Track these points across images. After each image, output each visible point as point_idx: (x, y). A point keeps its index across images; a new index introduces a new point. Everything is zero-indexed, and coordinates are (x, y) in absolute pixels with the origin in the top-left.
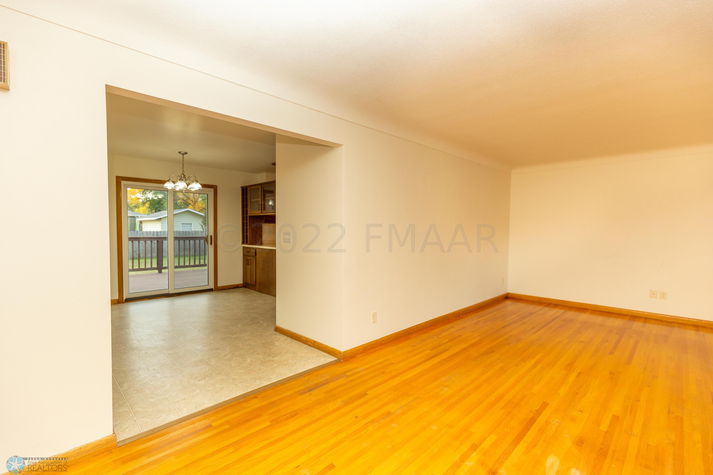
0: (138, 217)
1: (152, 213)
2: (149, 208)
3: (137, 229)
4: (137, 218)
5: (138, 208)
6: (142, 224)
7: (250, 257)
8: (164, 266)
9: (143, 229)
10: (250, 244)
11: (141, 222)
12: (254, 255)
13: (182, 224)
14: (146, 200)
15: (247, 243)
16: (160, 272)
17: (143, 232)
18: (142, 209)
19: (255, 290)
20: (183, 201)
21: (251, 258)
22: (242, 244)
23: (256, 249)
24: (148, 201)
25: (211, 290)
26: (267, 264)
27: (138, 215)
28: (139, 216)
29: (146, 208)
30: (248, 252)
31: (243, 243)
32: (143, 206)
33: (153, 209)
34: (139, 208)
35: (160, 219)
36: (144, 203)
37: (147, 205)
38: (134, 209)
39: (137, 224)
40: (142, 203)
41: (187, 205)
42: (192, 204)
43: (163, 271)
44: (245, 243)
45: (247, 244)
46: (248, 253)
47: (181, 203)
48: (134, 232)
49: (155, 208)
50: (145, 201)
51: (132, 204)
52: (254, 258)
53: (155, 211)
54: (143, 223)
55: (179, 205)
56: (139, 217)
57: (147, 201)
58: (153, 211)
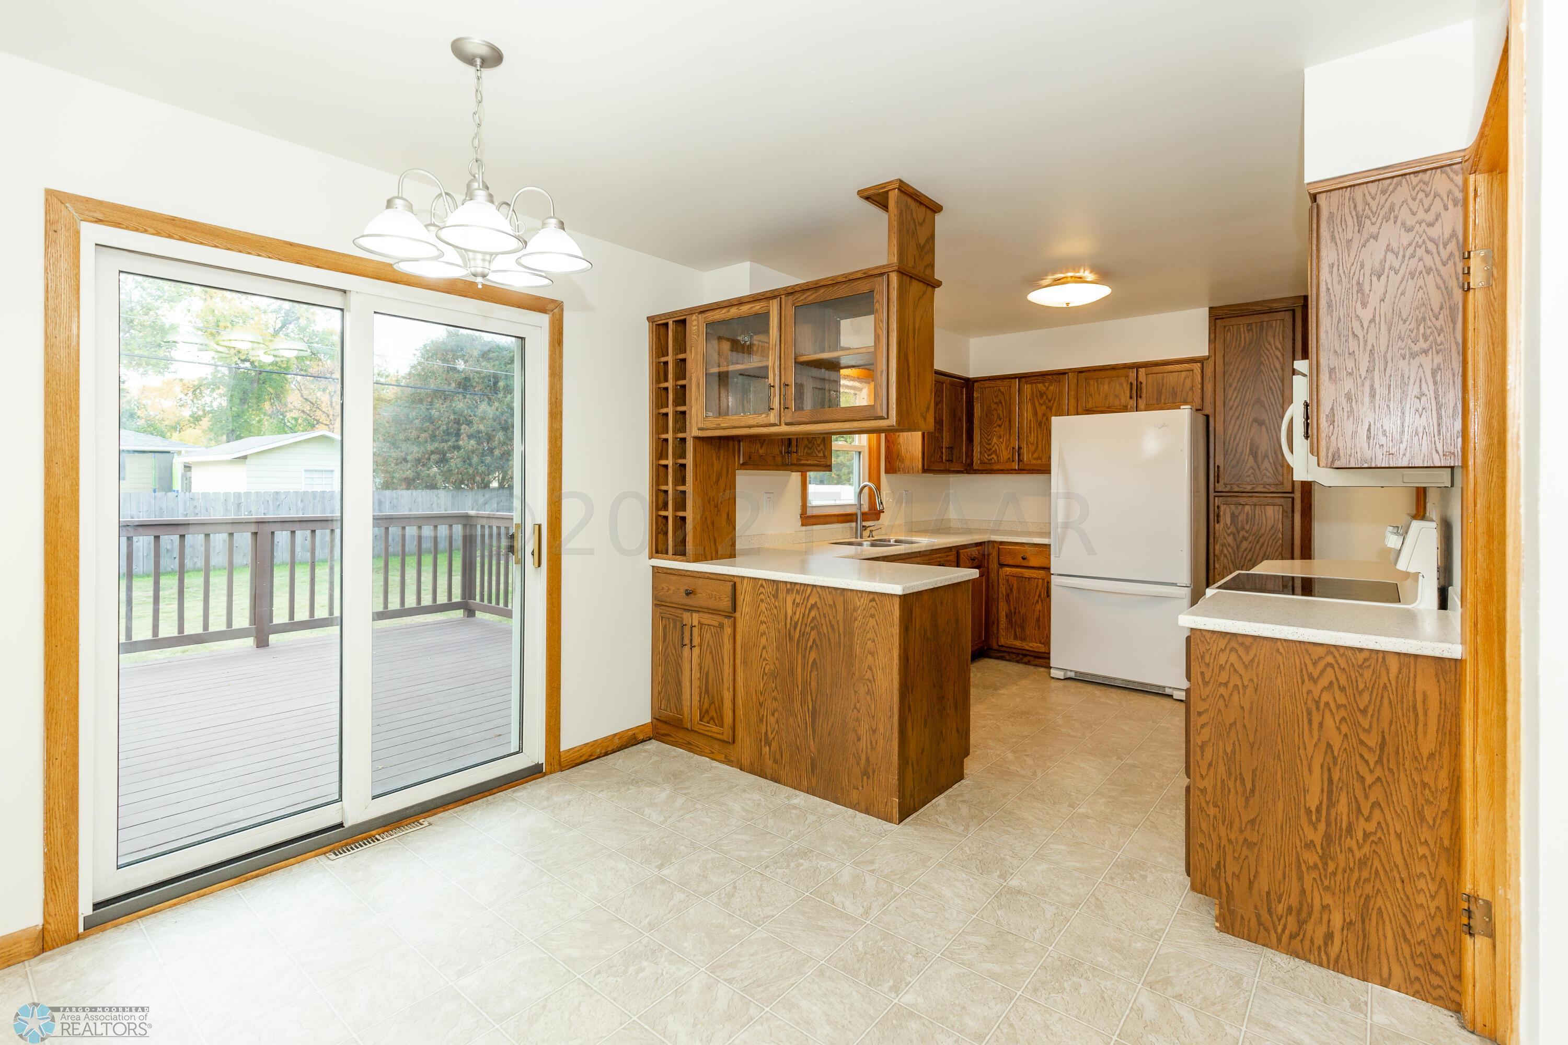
0: (179, 453)
1: (218, 442)
2: (211, 430)
3: (177, 485)
4: (176, 456)
5: (180, 432)
6: (190, 471)
7: (701, 614)
8: (276, 621)
9: (193, 486)
10: (696, 560)
11: (187, 467)
12: (730, 610)
13: (306, 471)
14: (204, 410)
15: (681, 552)
16: (262, 643)
17: (193, 493)
18: (190, 433)
19: (728, 761)
20: (302, 414)
21: (703, 621)
22: (651, 557)
23: (736, 580)
24: (209, 412)
25: (533, 773)
26: (813, 655)
27: (179, 449)
28: (183, 450)
29: (200, 431)
30: (688, 593)
31: (658, 550)
32: (193, 426)
33: (222, 435)
34: (182, 433)
35: (245, 457)
36: (196, 419)
37: (205, 423)
38: (169, 434)
39: (178, 471)
40: (192, 419)
41: (312, 425)
42: (324, 422)
43: (272, 638)
44: (667, 553)
45: (684, 558)
46: (692, 596)
47: (296, 419)
48: (166, 494)
49: (228, 430)
50: (200, 413)
51: (163, 422)
52: (728, 623)
53: (228, 437)
54: (193, 469)
55: (291, 426)
56: (183, 452)
57: (205, 414)
58: (220, 438)
